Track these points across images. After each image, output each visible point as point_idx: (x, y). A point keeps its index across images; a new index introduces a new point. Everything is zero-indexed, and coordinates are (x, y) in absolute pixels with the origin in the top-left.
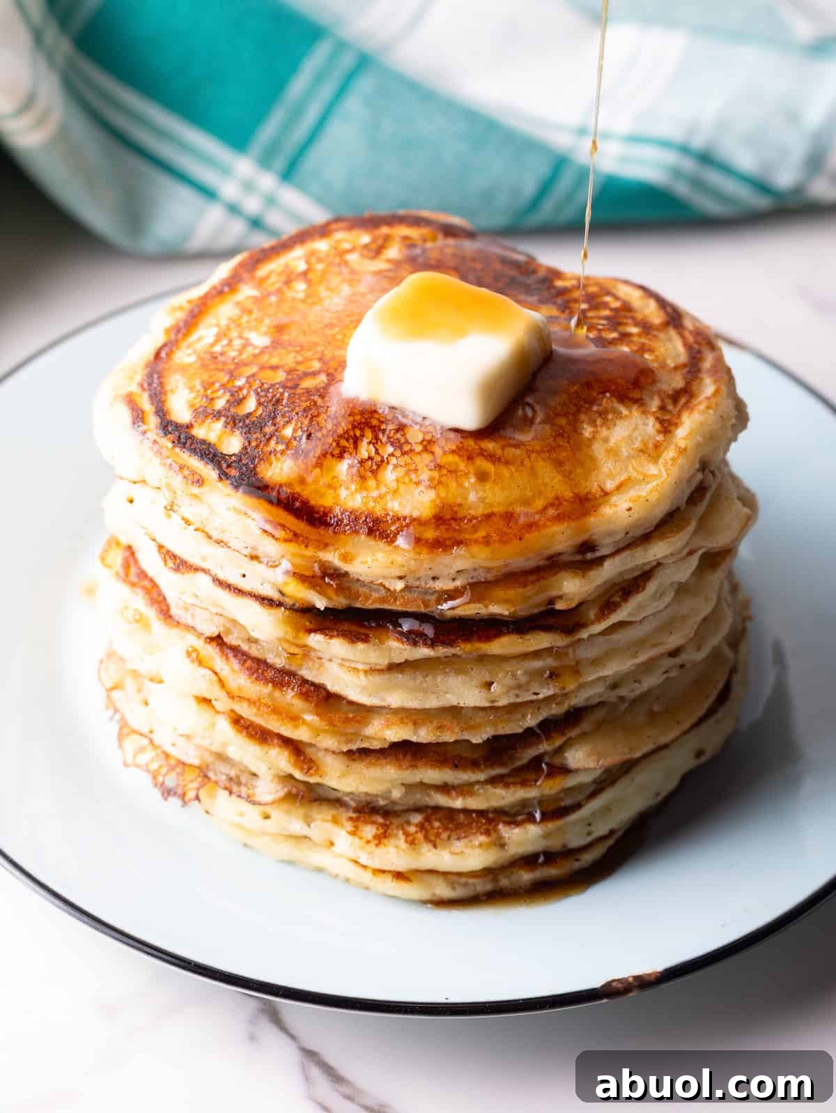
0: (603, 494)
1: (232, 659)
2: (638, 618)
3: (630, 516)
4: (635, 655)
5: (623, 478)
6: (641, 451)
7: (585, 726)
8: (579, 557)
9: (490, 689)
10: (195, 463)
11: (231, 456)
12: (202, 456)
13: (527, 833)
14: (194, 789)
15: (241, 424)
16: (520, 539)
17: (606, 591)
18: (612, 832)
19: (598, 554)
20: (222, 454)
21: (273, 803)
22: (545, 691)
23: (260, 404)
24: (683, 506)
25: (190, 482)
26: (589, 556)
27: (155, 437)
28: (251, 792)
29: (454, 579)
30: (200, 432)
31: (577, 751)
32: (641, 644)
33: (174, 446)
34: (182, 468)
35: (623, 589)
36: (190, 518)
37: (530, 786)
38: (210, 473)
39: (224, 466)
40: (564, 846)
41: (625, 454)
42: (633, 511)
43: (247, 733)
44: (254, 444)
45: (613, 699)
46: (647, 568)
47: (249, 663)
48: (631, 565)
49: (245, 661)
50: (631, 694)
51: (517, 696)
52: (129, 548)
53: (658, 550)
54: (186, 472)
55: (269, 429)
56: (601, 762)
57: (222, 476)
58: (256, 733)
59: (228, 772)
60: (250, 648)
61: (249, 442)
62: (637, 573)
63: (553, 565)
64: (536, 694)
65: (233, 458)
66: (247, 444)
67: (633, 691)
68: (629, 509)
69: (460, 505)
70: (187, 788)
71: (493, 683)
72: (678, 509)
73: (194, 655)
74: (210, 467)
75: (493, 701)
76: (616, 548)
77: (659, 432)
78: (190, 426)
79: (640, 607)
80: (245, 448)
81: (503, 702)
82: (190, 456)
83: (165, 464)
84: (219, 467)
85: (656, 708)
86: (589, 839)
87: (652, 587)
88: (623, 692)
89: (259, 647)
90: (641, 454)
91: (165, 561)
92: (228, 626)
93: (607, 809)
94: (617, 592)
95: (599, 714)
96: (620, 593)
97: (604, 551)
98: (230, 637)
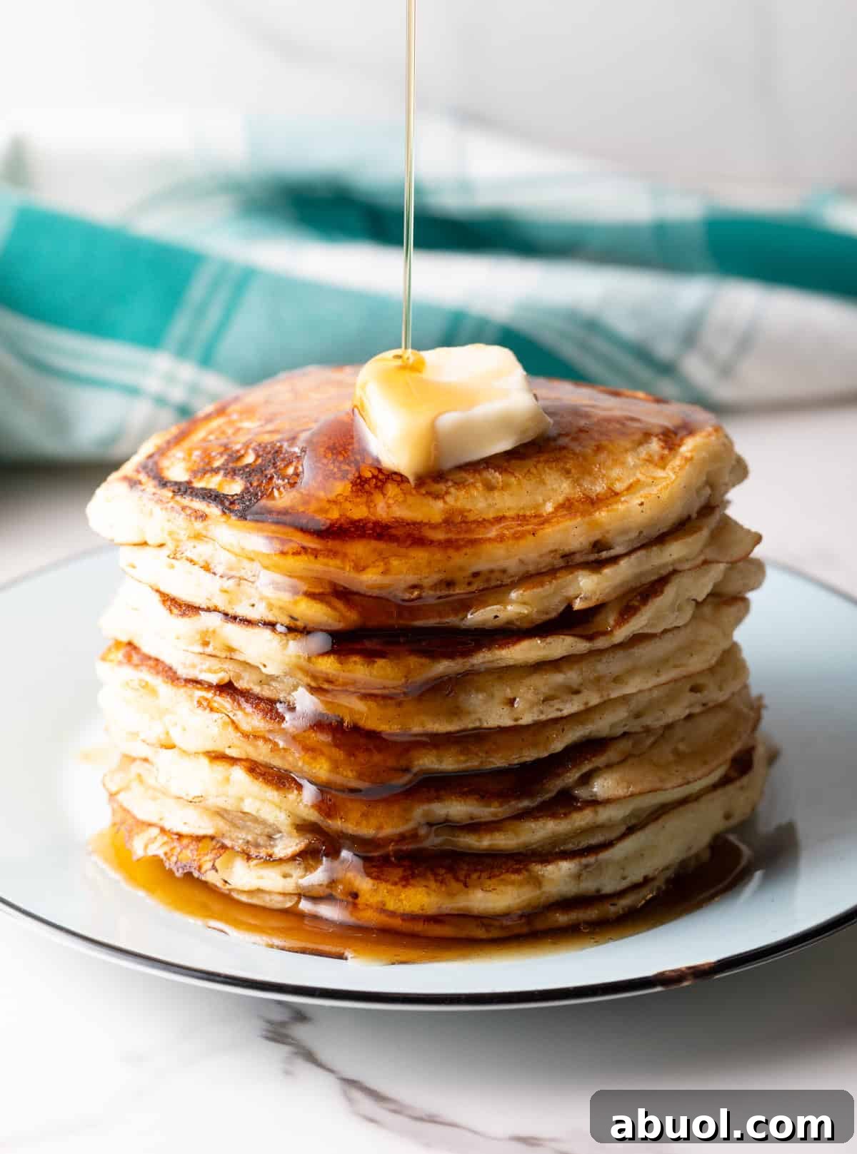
0: (613, 494)
1: (245, 705)
2: (658, 630)
3: (642, 512)
4: (658, 673)
5: (631, 481)
6: (647, 460)
7: (612, 755)
8: (593, 557)
9: (513, 706)
10: (199, 505)
11: (233, 496)
12: (204, 498)
13: (560, 870)
14: (210, 861)
15: (241, 472)
16: (534, 534)
17: (624, 595)
18: (647, 880)
19: (613, 553)
20: (223, 494)
21: (293, 858)
22: (568, 705)
23: (258, 456)
24: (694, 515)
25: (193, 519)
26: (604, 554)
27: (154, 490)
28: (270, 851)
29: (469, 584)
30: (198, 484)
31: (605, 779)
32: (664, 662)
33: (174, 495)
34: (184, 508)
35: (640, 594)
36: (195, 558)
37: (561, 818)
38: (214, 510)
39: (227, 503)
40: (598, 891)
41: (632, 464)
42: (645, 506)
43: (264, 779)
44: (255, 484)
45: (638, 729)
46: (664, 572)
47: (262, 705)
48: (647, 567)
49: (257, 705)
50: (656, 723)
51: (542, 712)
52: (130, 644)
53: (675, 551)
54: (189, 512)
55: (271, 471)
56: (631, 789)
57: (226, 511)
58: (273, 780)
59: (244, 837)
60: (262, 690)
61: (251, 484)
62: (654, 578)
63: (569, 562)
64: (561, 710)
65: (235, 497)
66: (249, 485)
67: (658, 719)
68: (642, 504)
69: (470, 511)
70: (202, 861)
71: (515, 699)
72: (689, 518)
73: (205, 704)
74: (213, 505)
75: (516, 720)
76: (630, 548)
77: (663, 448)
78: (189, 483)
79: (659, 617)
80: (247, 488)
81: (527, 719)
82: (192, 500)
83: (166, 509)
84: (222, 503)
85: (682, 747)
86: (625, 884)
87: (670, 592)
88: (648, 721)
89: (272, 688)
90: (648, 463)
91: (171, 611)
92: (237, 671)
93: (640, 855)
94: (636, 596)
95: (625, 745)
96: (639, 598)
97: (618, 550)
98: (241, 682)
